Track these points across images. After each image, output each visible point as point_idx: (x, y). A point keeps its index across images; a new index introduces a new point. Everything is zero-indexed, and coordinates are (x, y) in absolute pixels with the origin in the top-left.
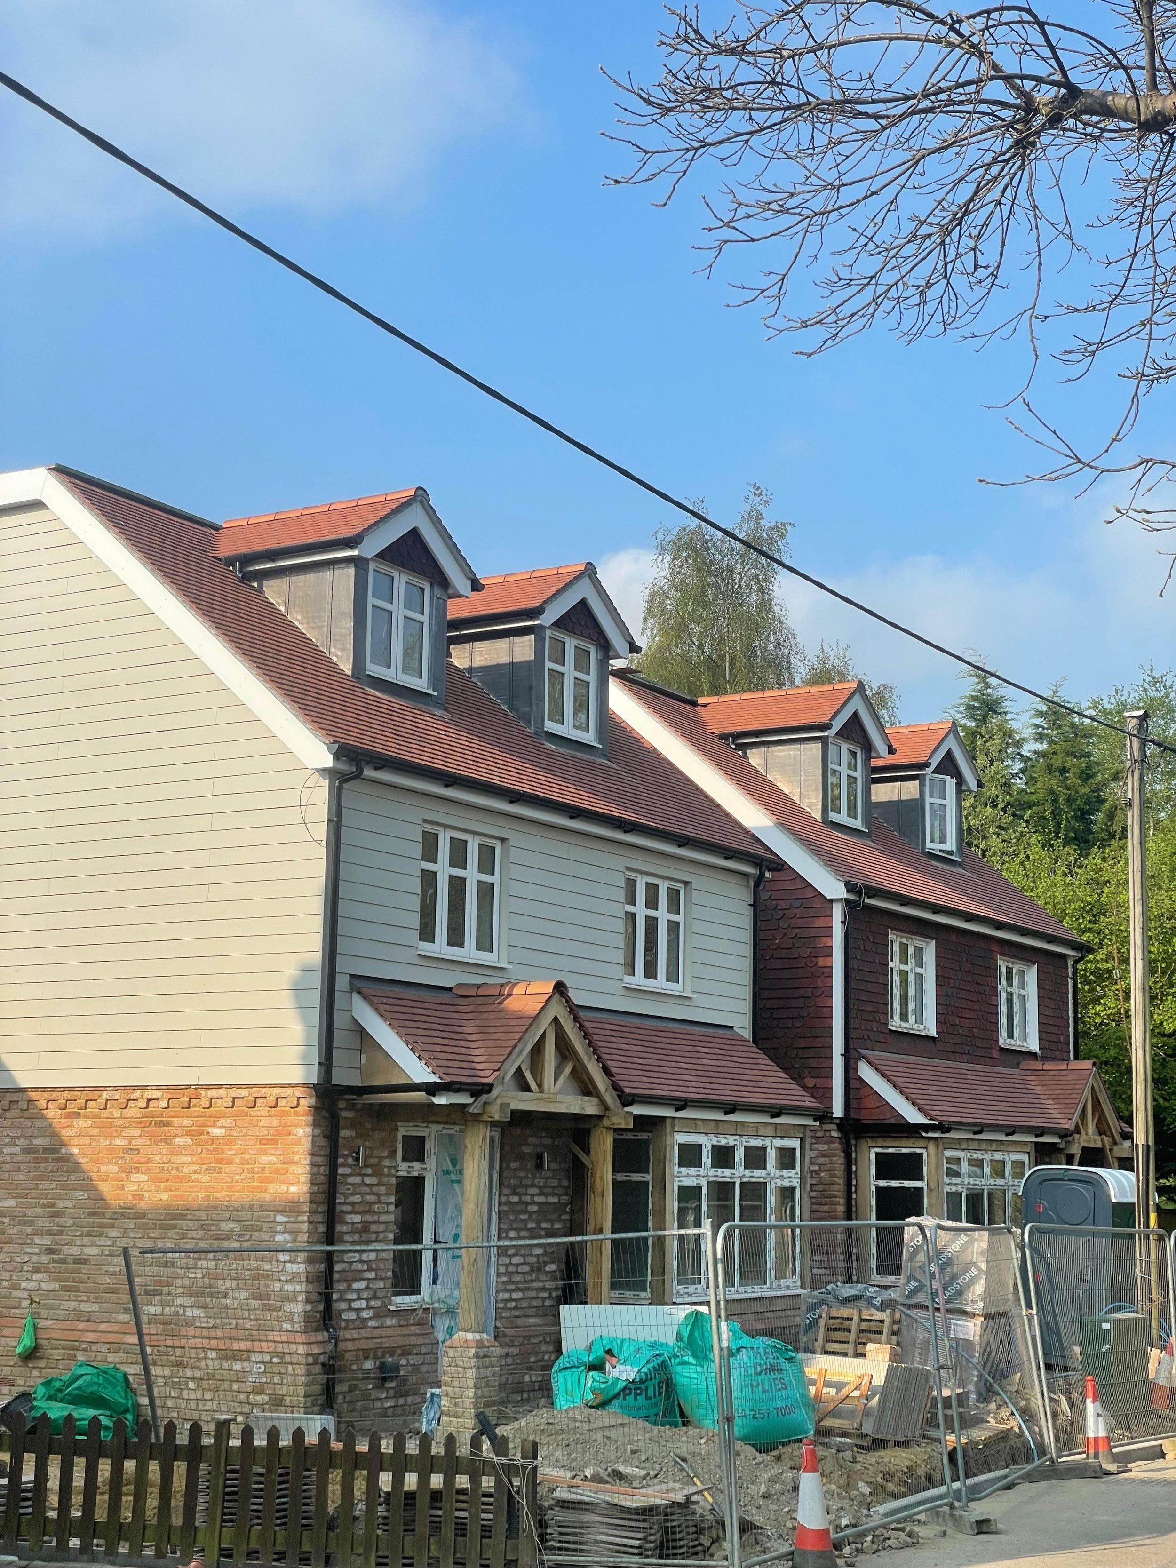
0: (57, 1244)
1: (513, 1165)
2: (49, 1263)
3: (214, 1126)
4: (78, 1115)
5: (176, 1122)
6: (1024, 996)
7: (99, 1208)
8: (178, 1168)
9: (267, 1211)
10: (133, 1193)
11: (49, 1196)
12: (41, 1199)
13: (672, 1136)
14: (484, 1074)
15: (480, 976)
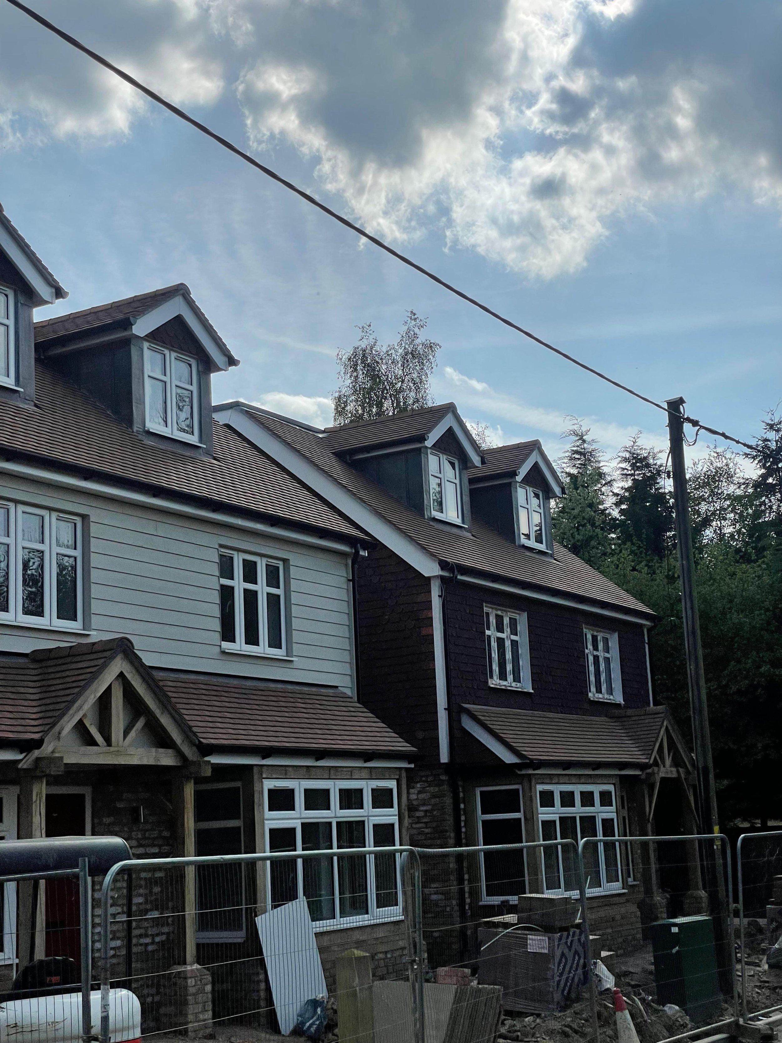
1: (107, 820)
6: (608, 658)
13: (262, 782)
14: (36, 729)
15: (59, 642)
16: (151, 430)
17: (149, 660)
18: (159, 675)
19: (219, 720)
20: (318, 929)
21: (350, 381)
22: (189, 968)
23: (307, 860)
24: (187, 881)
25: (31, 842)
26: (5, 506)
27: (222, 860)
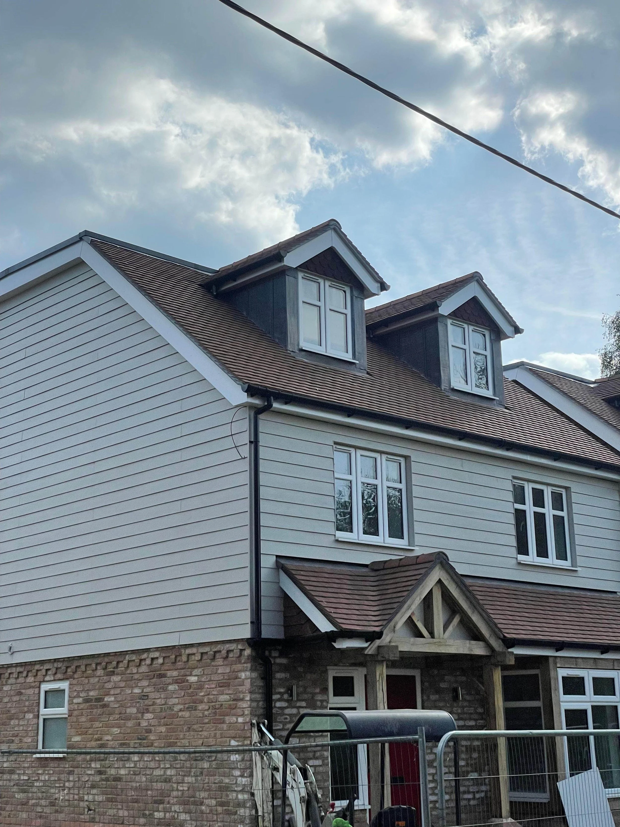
0: (104, 767)
1: (433, 697)
2: (99, 781)
3: (191, 675)
4: (113, 673)
5: (169, 673)
7: (126, 740)
8: (171, 707)
9: (225, 737)
10: (145, 728)
11: (99, 733)
12: (94, 734)
13: (557, 671)
14: (377, 624)
15: (392, 556)
16: (455, 388)
17: (461, 570)
18: (468, 581)
19: (519, 618)
20: (610, 795)
21: (614, 340)
22: (505, 821)
23: (597, 737)
24: (499, 749)
25: (376, 712)
26: (347, 451)
27: (531, 734)
